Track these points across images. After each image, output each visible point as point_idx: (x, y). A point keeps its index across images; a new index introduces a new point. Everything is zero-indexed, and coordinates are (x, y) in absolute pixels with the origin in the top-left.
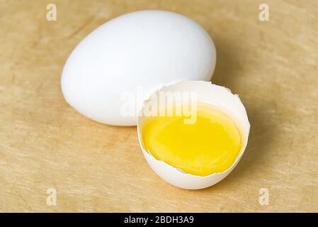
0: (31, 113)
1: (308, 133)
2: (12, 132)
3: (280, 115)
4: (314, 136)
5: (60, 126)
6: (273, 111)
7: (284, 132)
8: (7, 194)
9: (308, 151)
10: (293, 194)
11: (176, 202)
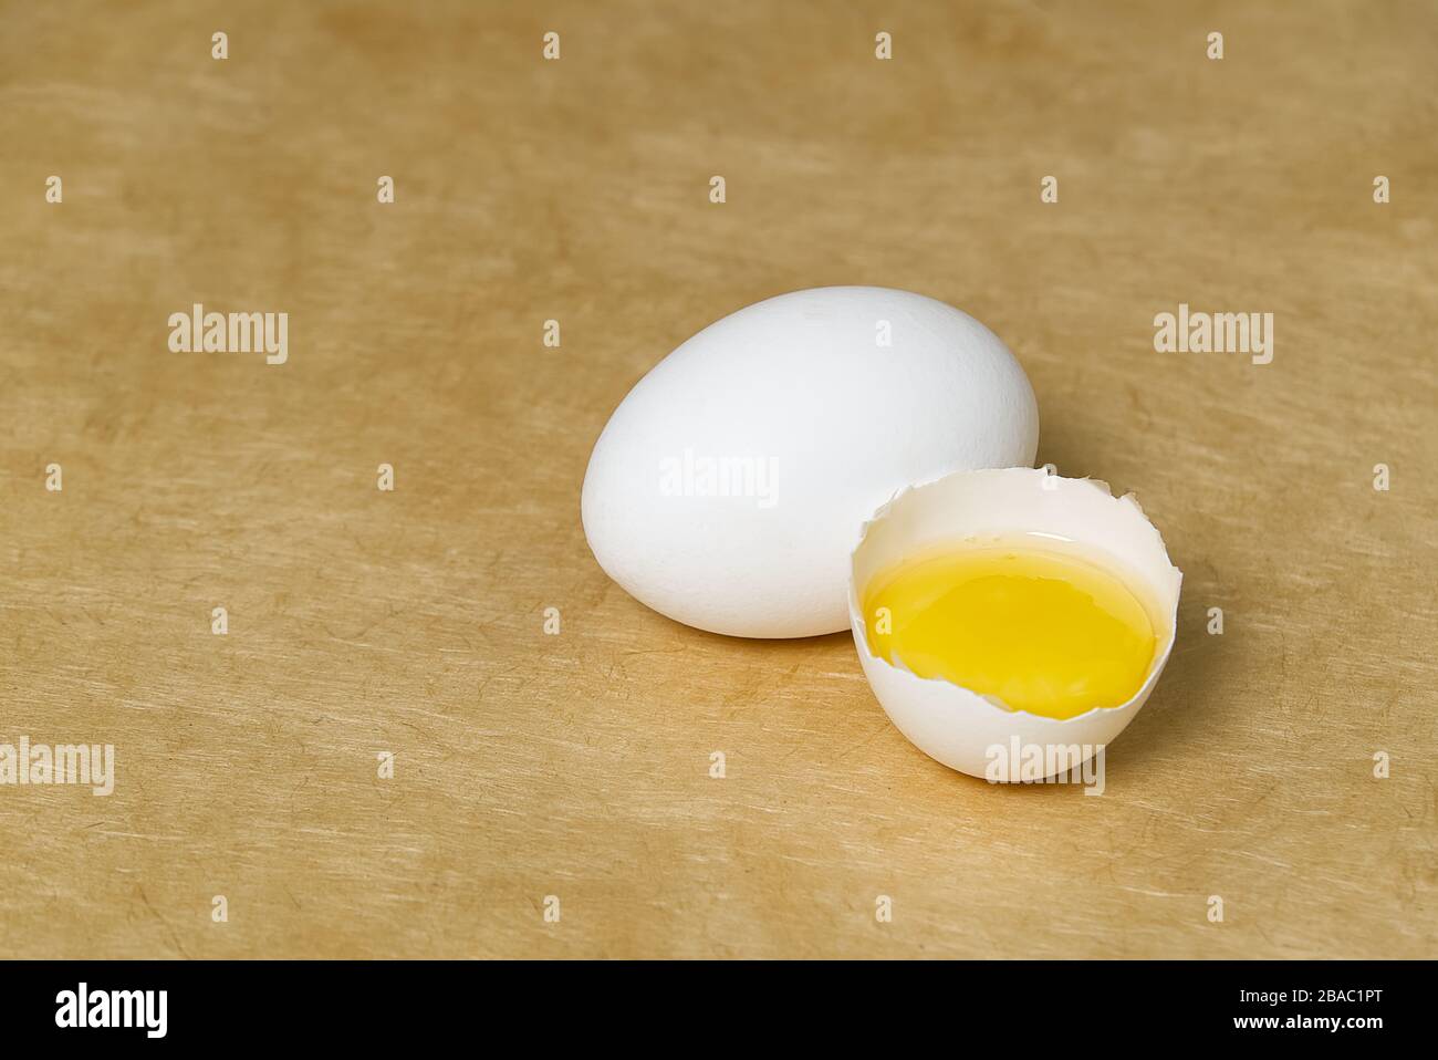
0: (482, 628)
1: (1326, 633)
2: (438, 678)
3: (1233, 592)
4: (1345, 640)
5: (581, 657)
6: (1211, 585)
7: (1254, 635)
8: (462, 830)
9: (1338, 677)
10: (1318, 784)
11: (974, 821)
